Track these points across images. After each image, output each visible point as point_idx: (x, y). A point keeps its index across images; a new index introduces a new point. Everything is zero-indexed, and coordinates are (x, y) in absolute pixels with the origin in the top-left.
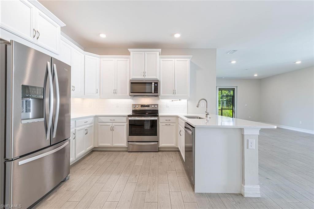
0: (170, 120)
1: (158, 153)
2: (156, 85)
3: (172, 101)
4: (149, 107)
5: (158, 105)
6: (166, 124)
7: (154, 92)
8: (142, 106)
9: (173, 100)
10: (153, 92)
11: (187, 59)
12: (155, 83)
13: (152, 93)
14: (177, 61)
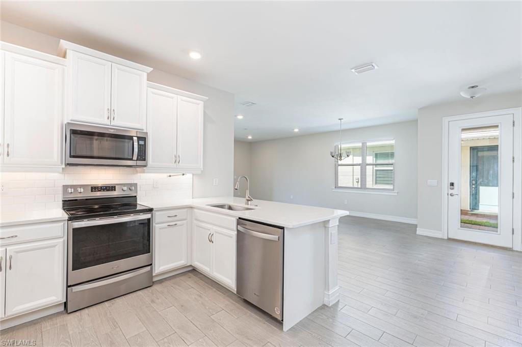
0: (176, 216)
1: (152, 288)
2: (142, 143)
3: (170, 176)
4: (115, 190)
5: (136, 184)
6: (169, 224)
7: (138, 158)
8: (94, 189)
9: (171, 174)
10: (135, 157)
11: (198, 102)
12: (139, 139)
13: (131, 159)
14: (182, 100)
